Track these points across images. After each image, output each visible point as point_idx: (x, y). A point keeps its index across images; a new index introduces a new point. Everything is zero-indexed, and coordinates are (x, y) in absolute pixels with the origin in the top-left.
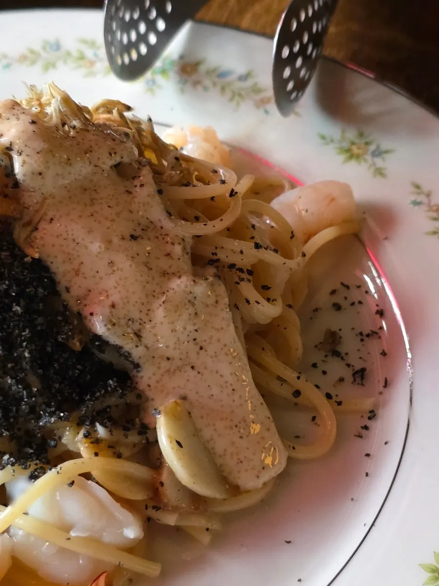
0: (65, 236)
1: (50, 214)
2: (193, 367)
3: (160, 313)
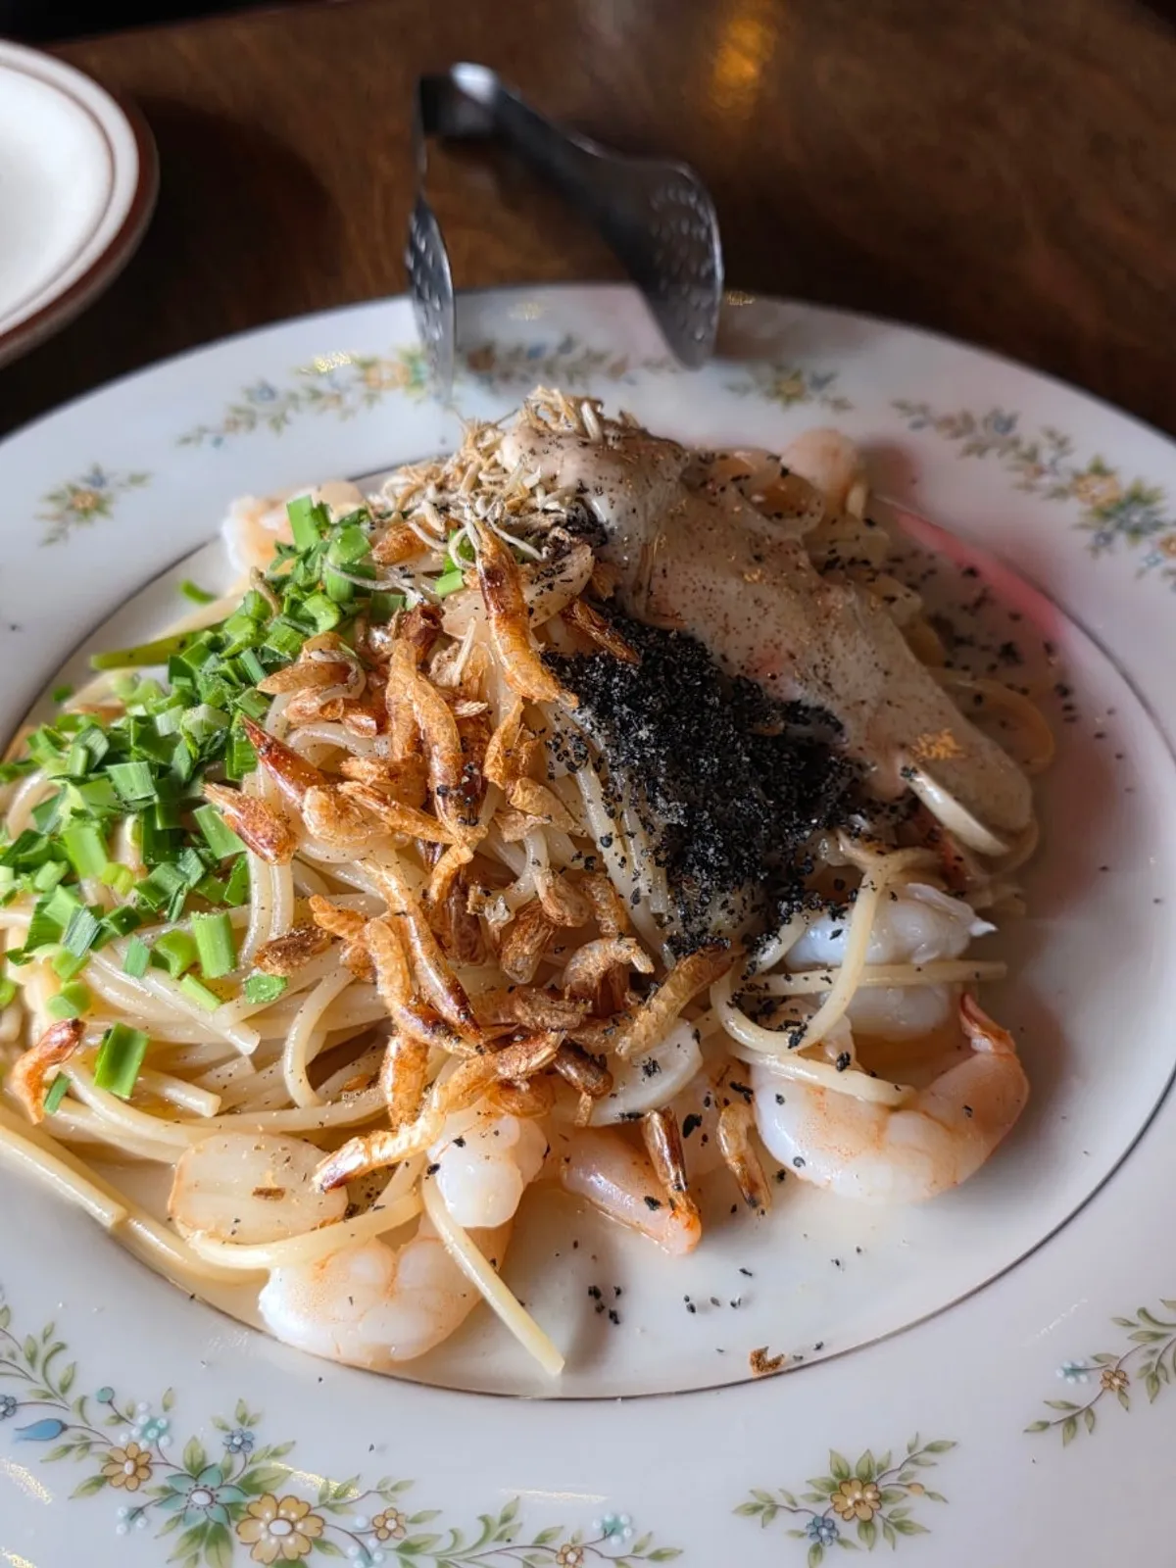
0: (692, 587)
1: (659, 565)
2: (889, 703)
3: (837, 643)
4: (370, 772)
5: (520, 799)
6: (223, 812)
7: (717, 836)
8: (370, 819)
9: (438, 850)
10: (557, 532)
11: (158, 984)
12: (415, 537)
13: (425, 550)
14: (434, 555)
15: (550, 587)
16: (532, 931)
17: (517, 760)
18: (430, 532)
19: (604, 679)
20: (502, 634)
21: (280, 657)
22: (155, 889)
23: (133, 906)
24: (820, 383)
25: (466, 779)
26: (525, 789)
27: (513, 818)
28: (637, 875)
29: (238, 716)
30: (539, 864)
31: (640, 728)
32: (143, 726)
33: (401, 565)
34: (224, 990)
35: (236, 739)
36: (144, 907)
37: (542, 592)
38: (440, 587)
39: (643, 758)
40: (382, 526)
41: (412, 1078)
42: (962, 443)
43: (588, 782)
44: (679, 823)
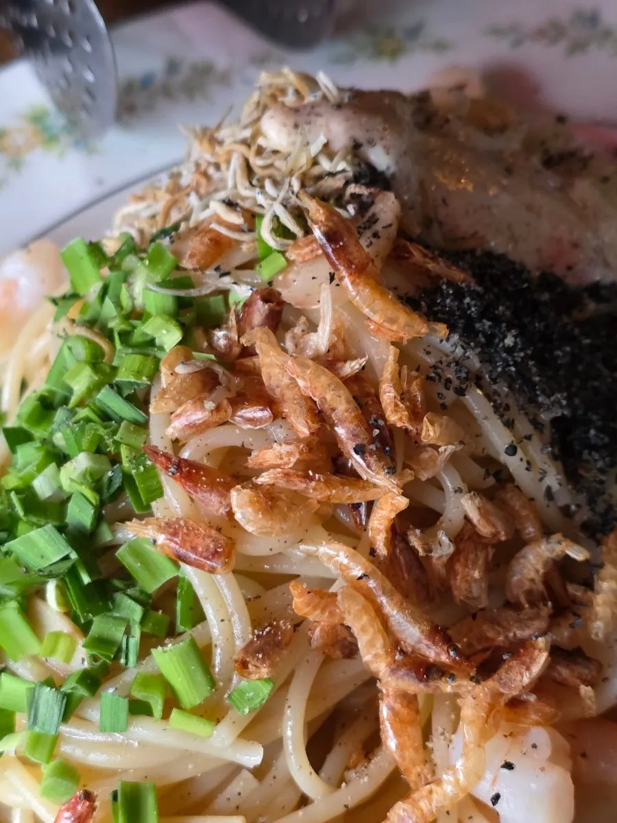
4: (290, 454)
5: (432, 433)
6: (155, 541)
7: (595, 417)
8: (298, 499)
9: (363, 510)
10: (353, 189)
11: (145, 731)
12: (219, 234)
13: (234, 245)
14: (244, 247)
15: (376, 235)
16: (472, 556)
17: (412, 400)
18: (231, 227)
19: (456, 303)
20: (361, 288)
21: (137, 384)
22: (102, 642)
23: (86, 665)
24: (414, 33)
25: (377, 432)
26: (432, 423)
27: (425, 456)
28: (544, 474)
29: (124, 452)
30: (461, 492)
31: (505, 337)
32: (23, 496)
33: (215, 265)
34: (212, 712)
35: (133, 472)
36: (98, 664)
37: (371, 243)
38: (264, 273)
39: (516, 364)
40: (179, 237)
41: (415, 733)
42: (562, 46)
43: (475, 400)
44: (563, 414)
